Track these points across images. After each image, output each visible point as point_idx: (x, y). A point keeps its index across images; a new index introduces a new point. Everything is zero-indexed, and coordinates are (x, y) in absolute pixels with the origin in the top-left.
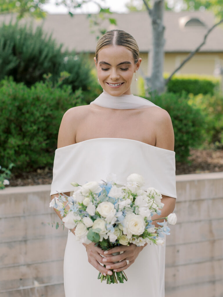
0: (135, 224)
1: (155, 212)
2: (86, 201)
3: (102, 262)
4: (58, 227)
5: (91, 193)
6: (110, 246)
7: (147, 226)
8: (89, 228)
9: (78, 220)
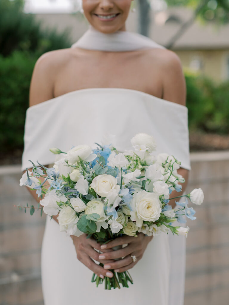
0: (147, 207)
1: (173, 187)
2: (75, 174)
3: (98, 260)
4: (34, 212)
5: (81, 162)
6: (109, 237)
7: (163, 207)
8: (80, 213)
9: (63, 203)
